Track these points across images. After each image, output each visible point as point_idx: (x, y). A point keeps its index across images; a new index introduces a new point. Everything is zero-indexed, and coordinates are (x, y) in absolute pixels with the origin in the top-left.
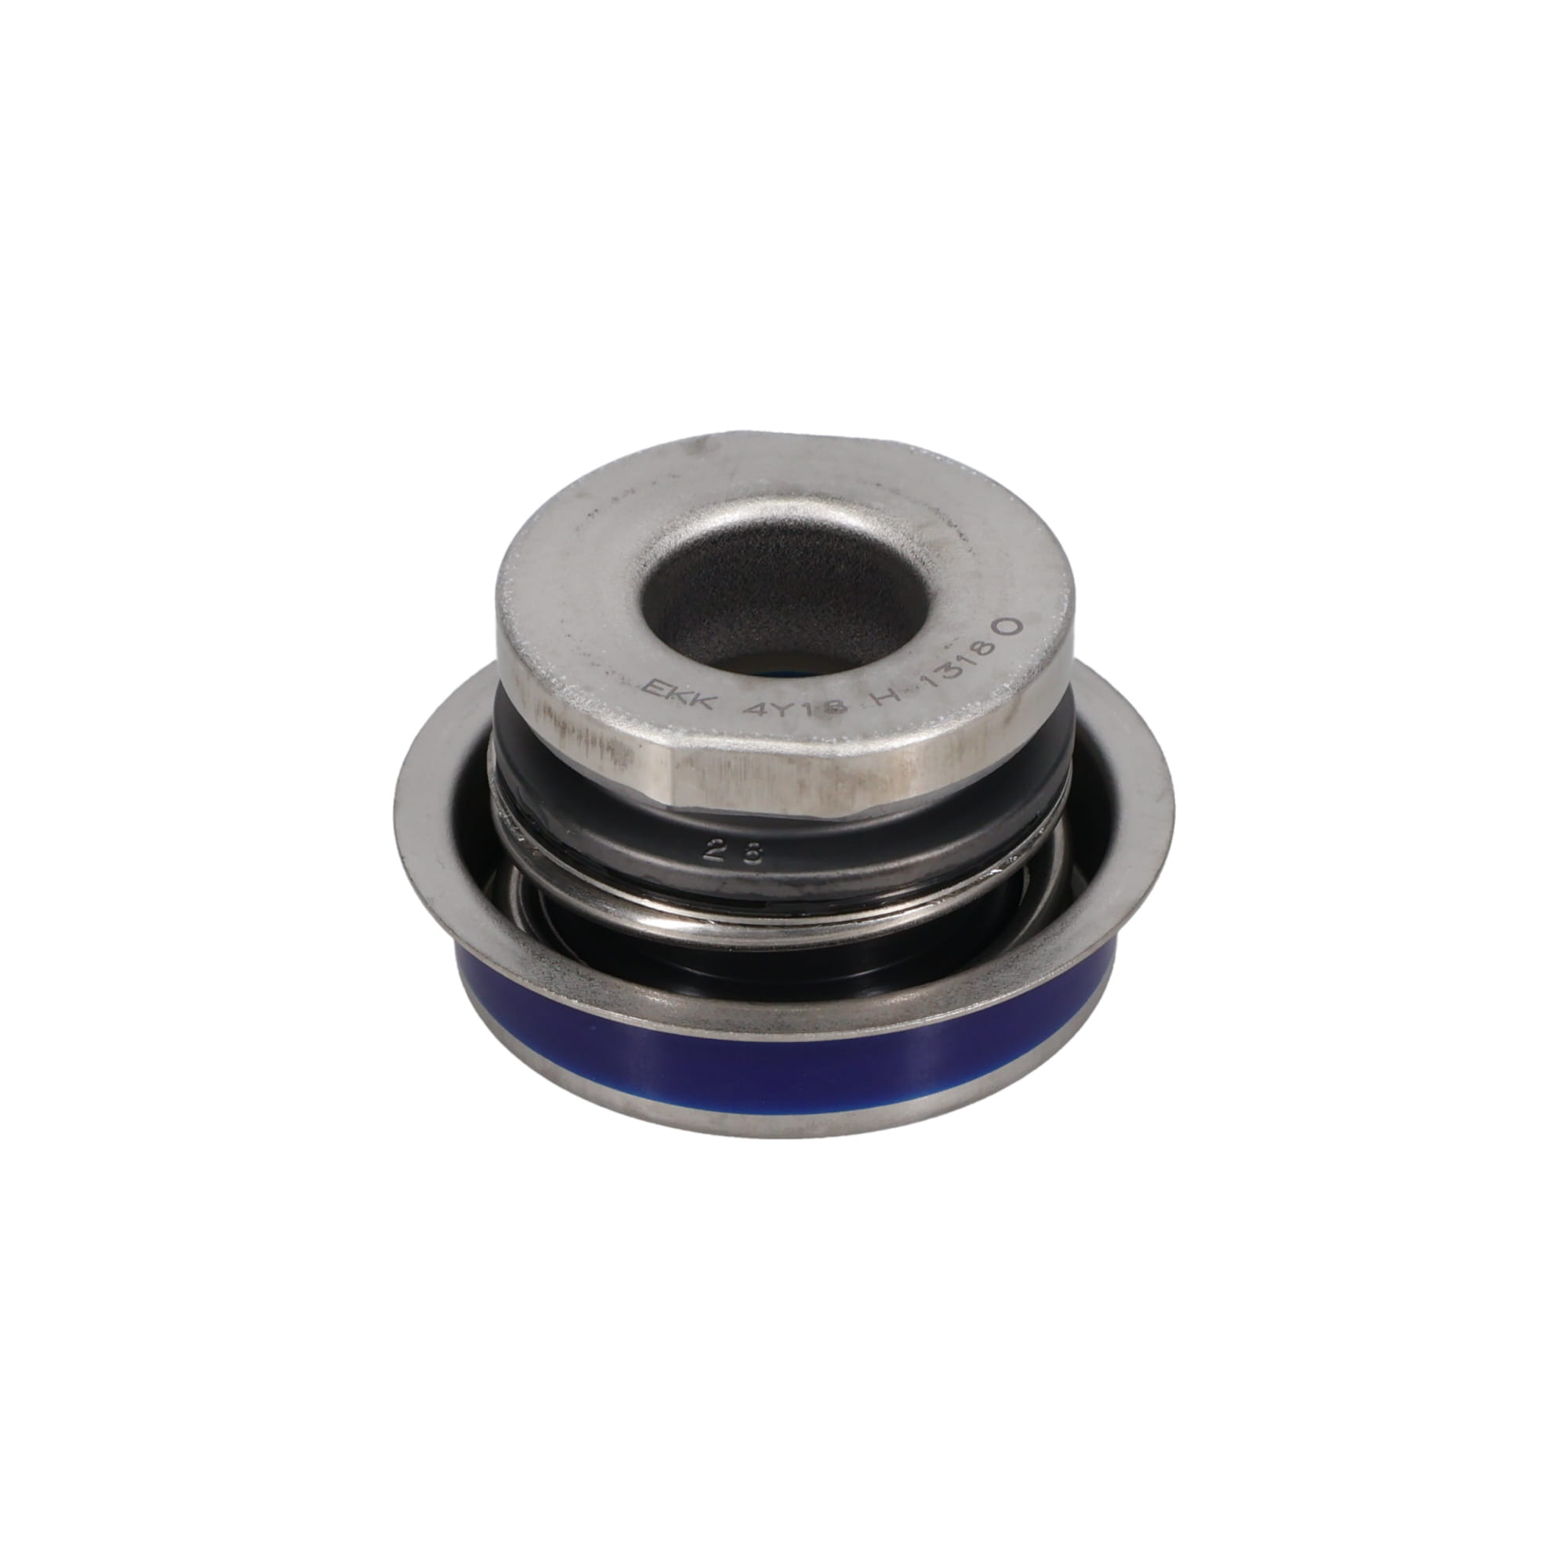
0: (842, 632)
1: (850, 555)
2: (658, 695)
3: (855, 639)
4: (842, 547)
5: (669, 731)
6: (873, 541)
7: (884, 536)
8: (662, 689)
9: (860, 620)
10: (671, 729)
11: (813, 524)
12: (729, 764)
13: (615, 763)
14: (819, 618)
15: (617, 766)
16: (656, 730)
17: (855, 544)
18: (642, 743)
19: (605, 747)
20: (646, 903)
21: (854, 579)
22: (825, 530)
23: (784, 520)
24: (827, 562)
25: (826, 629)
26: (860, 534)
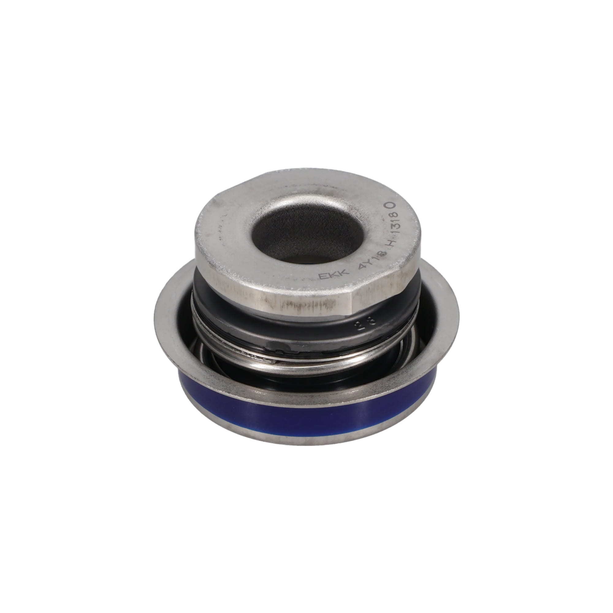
0: (288, 247)
1: (291, 215)
2: (327, 278)
3: (294, 247)
4: (288, 214)
5: (346, 287)
6: (301, 205)
7: (305, 201)
8: (326, 276)
9: (295, 239)
10: (347, 285)
11: (277, 210)
12: (369, 288)
13: (327, 309)
14: (280, 245)
15: (328, 309)
16: (342, 288)
17: (293, 210)
18: (339, 296)
19: (322, 305)
20: (341, 358)
21: (293, 223)
22: (281, 210)
23: (268, 213)
24: (282, 222)
25: (282, 248)
26: (295, 205)
